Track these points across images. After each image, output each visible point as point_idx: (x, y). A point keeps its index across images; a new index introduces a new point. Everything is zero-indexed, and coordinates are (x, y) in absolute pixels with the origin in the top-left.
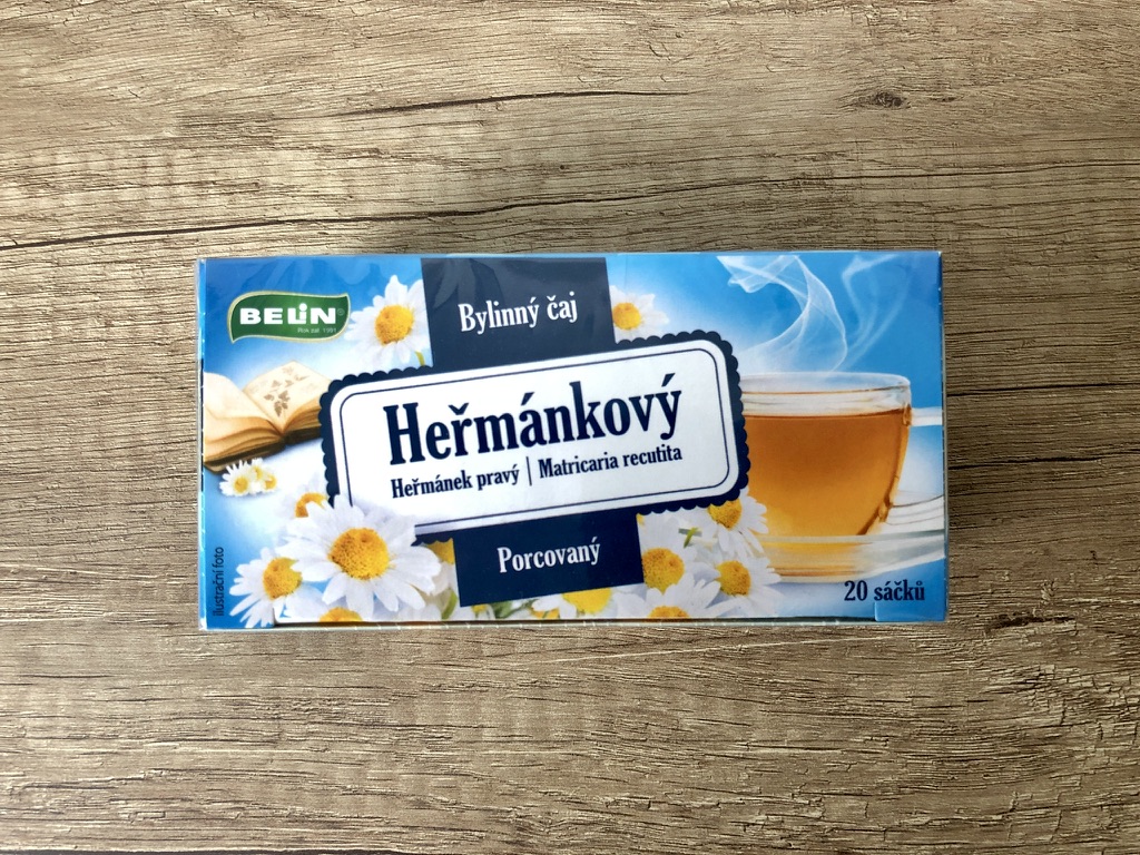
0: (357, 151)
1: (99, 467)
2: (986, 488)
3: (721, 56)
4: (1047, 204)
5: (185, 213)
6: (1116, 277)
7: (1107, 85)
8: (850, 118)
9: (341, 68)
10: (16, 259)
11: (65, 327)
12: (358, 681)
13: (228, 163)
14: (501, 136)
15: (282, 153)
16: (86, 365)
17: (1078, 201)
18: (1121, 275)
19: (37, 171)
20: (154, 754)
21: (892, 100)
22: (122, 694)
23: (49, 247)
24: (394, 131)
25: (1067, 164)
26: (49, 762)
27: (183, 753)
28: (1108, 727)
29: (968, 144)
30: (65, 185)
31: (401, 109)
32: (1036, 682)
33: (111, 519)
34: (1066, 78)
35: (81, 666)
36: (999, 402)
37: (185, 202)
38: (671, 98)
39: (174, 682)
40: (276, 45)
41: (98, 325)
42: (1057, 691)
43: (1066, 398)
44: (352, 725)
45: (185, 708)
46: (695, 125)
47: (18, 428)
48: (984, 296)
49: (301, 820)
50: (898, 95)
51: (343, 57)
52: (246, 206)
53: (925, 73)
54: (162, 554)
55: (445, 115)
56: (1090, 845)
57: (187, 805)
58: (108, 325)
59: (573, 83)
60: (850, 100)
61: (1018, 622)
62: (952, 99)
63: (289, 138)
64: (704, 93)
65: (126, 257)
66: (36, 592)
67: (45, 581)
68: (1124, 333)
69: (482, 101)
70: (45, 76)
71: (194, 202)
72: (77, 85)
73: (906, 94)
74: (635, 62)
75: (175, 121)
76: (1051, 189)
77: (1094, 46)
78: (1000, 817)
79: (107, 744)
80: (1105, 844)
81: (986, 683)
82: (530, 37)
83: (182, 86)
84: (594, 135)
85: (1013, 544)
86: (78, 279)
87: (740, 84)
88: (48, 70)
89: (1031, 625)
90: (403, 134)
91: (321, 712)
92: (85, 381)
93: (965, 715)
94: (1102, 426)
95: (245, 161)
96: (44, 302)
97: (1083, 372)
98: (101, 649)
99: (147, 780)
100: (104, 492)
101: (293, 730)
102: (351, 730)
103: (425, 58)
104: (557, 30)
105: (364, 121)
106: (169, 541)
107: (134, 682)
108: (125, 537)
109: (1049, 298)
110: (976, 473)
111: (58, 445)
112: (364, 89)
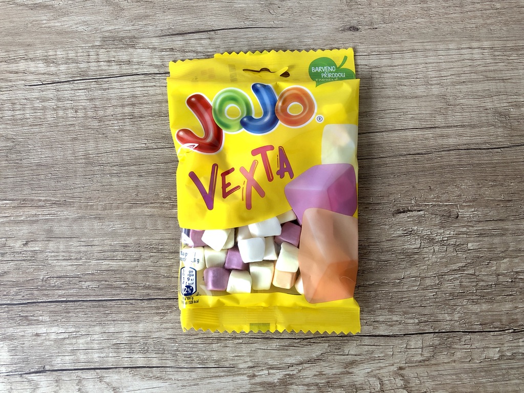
0: (165, 49)
1: (73, 163)
2: (391, 165)
3: (294, 14)
4: (410, 64)
5: (104, 72)
6: (435, 90)
7: (431, 22)
8: (341, 35)
9: (159, 20)
10: (43, 89)
11: (61, 113)
12: (169, 237)
13: (119, 54)
14: (217, 43)
15: (138, 50)
16: (69, 126)
17: (421, 64)
18: (437, 89)
19: (50, 57)
20: (95, 265)
21: (355, 29)
22: (83, 244)
23: (55, 84)
24: (178, 42)
25: (417, 51)
26: (57, 268)
27: (105, 264)
28: (437, 248)
29: (383, 44)
30: (60, 62)
31: (180, 34)
32: (411, 233)
33: (78, 181)
34: (416, 21)
35: (68, 233)
36: (395, 134)
37: (104, 68)
38: (277, 29)
39: (101, 239)
40: (135, 12)
41: (73, 112)
42: (418, 236)
43: (419, 133)
44: (166, 253)
45: (106, 248)
46: (286, 38)
47: (44, 149)
48: (389, 97)
49: (148, 288)
50: (357, 27)
51: (160, 16)
52: (126, 69)
53: (367, 19)
54: (97, 193)
55: (196, 36)
56: (431, 290)
57: (107, 283)
58: (76, 112)
59: (242, 24)
60: (340, 29)
61: (404, 212)
62: (376, 28)
63: (141, 45)
64: (289, 27)
65: (82, 88)
66: (51, 208)
67: (55, 203)
68: (439, 109)
69: (210, 31)
70: (52, 24)
71: (107, 68)
72: (63, 26)
73: (360, 27)
74: (264, 17)
75: (100, 39)
76: (412, 60)
77: (426, 9)
78: (399, 281)
79: (78, 261)
80: (437, 290)
81: (393, 234)
82: (226, 8)
83: (102, 27)
84: (250, 43)
85: (402, 184)
86: (66, 96)
87: (301, 24)
88: (53, 21)
89: (408, 213)
90: (182, 43)
91: (155, 248)
92: (68, 132)
93: (386, 245)
94: (432, 142)
95: (125, 53)
96: (53, 104)
97: (425, 123)
98: (75, 228)
99: (92, 274)
100: (75, 171)
101: (145, 255)
102: (166, 255)
103: (189, 16)
104: (236, 6)
105: (168, 38)
106: (99, 189)
107: (87, 239)
108: (83, 187)
109: (412, 98)
110: (388, 159)
111: (59, 155)
112: (167, 27)
